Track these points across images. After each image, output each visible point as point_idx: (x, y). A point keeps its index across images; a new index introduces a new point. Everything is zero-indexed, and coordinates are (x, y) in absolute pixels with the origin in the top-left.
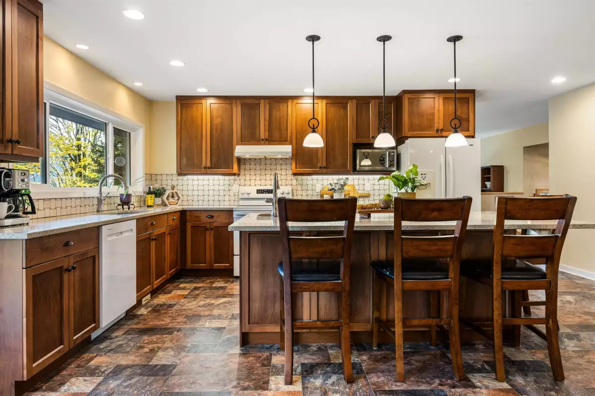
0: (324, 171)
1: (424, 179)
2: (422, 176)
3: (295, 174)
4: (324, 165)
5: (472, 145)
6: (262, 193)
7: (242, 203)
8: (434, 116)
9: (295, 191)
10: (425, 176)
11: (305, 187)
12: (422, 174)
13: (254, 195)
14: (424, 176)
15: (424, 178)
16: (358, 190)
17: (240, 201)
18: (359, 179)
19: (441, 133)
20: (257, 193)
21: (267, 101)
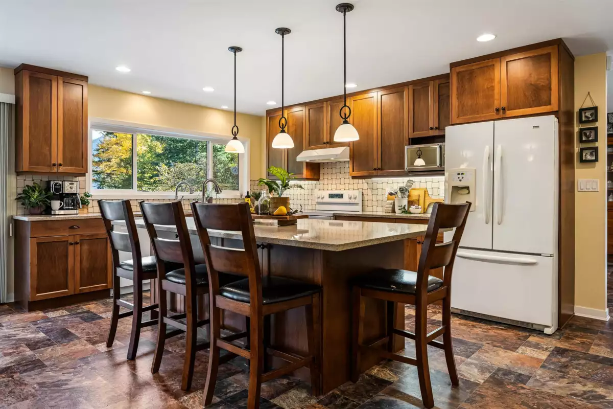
0: (379, 172)
1: (460, 180)
2: (459, 176)
3: (354, 178)
4: (379, 166)
5: (538, 127)
6: (333, 198)
7: (318, 207)
8: (493, 90)
9: (365, 196)
10: (462, 176)
11: (375, 192)
12: (459, 174)
13: (327, 199)
14: (460, 176)
15: (461, 178)
16: (432, 195)
17: (317, 206)
18: (433, 182)
19: (504, 113)
20: (329, 198)
21: (329, 102)
